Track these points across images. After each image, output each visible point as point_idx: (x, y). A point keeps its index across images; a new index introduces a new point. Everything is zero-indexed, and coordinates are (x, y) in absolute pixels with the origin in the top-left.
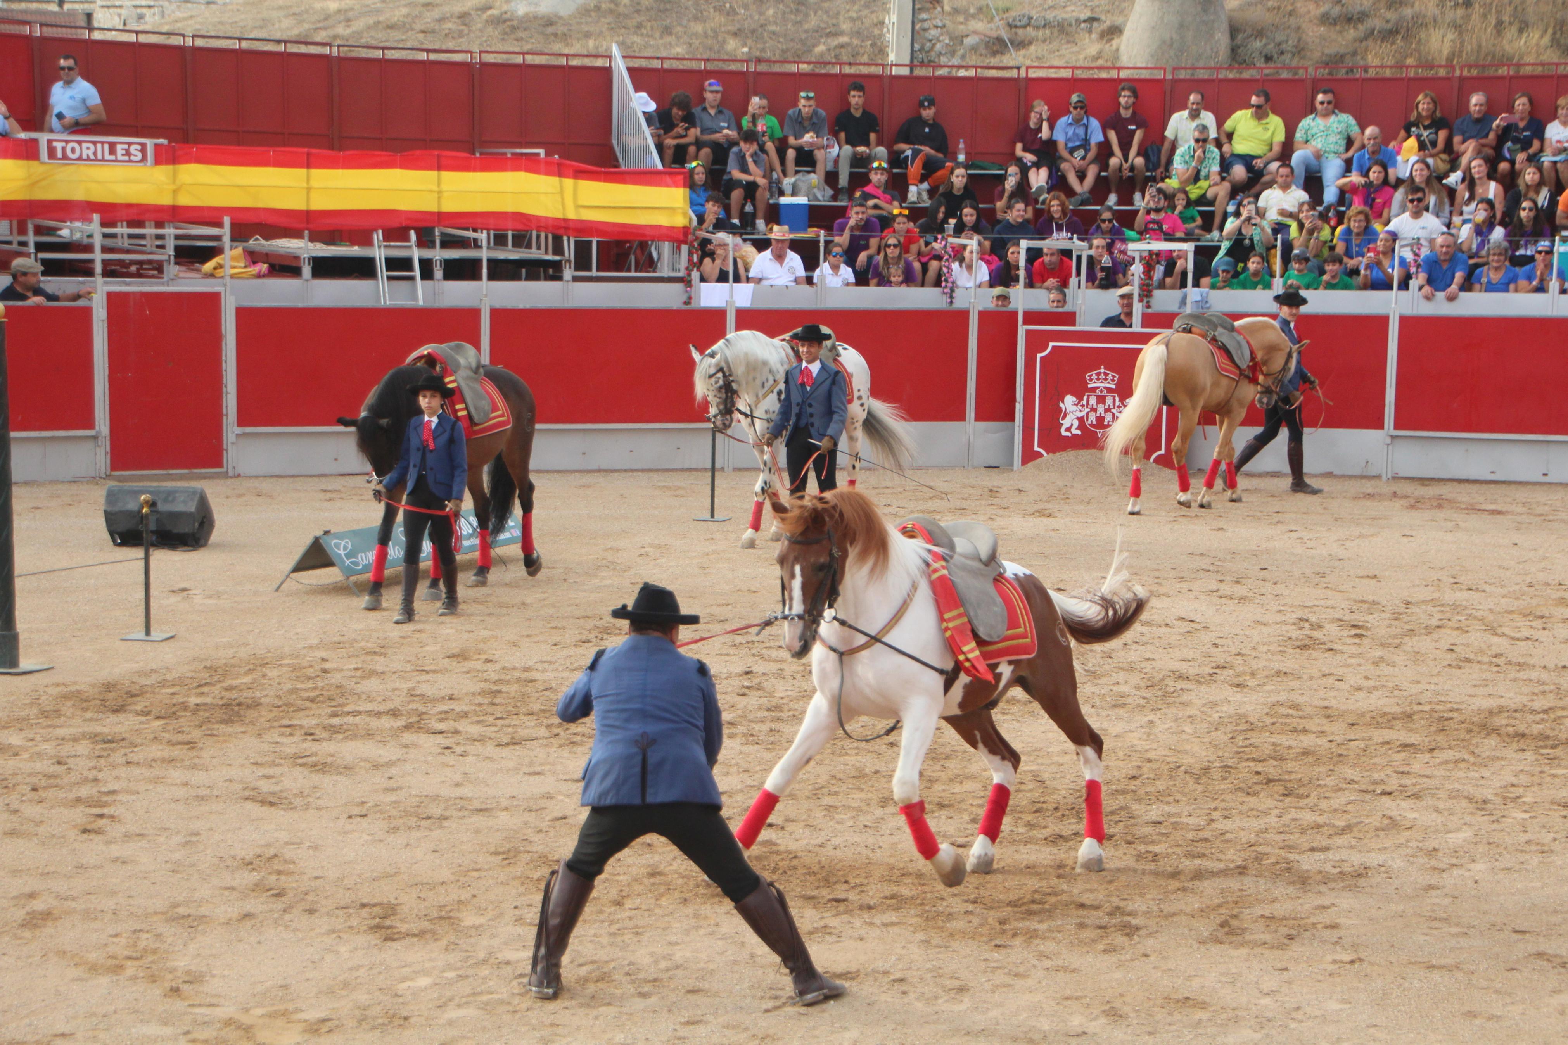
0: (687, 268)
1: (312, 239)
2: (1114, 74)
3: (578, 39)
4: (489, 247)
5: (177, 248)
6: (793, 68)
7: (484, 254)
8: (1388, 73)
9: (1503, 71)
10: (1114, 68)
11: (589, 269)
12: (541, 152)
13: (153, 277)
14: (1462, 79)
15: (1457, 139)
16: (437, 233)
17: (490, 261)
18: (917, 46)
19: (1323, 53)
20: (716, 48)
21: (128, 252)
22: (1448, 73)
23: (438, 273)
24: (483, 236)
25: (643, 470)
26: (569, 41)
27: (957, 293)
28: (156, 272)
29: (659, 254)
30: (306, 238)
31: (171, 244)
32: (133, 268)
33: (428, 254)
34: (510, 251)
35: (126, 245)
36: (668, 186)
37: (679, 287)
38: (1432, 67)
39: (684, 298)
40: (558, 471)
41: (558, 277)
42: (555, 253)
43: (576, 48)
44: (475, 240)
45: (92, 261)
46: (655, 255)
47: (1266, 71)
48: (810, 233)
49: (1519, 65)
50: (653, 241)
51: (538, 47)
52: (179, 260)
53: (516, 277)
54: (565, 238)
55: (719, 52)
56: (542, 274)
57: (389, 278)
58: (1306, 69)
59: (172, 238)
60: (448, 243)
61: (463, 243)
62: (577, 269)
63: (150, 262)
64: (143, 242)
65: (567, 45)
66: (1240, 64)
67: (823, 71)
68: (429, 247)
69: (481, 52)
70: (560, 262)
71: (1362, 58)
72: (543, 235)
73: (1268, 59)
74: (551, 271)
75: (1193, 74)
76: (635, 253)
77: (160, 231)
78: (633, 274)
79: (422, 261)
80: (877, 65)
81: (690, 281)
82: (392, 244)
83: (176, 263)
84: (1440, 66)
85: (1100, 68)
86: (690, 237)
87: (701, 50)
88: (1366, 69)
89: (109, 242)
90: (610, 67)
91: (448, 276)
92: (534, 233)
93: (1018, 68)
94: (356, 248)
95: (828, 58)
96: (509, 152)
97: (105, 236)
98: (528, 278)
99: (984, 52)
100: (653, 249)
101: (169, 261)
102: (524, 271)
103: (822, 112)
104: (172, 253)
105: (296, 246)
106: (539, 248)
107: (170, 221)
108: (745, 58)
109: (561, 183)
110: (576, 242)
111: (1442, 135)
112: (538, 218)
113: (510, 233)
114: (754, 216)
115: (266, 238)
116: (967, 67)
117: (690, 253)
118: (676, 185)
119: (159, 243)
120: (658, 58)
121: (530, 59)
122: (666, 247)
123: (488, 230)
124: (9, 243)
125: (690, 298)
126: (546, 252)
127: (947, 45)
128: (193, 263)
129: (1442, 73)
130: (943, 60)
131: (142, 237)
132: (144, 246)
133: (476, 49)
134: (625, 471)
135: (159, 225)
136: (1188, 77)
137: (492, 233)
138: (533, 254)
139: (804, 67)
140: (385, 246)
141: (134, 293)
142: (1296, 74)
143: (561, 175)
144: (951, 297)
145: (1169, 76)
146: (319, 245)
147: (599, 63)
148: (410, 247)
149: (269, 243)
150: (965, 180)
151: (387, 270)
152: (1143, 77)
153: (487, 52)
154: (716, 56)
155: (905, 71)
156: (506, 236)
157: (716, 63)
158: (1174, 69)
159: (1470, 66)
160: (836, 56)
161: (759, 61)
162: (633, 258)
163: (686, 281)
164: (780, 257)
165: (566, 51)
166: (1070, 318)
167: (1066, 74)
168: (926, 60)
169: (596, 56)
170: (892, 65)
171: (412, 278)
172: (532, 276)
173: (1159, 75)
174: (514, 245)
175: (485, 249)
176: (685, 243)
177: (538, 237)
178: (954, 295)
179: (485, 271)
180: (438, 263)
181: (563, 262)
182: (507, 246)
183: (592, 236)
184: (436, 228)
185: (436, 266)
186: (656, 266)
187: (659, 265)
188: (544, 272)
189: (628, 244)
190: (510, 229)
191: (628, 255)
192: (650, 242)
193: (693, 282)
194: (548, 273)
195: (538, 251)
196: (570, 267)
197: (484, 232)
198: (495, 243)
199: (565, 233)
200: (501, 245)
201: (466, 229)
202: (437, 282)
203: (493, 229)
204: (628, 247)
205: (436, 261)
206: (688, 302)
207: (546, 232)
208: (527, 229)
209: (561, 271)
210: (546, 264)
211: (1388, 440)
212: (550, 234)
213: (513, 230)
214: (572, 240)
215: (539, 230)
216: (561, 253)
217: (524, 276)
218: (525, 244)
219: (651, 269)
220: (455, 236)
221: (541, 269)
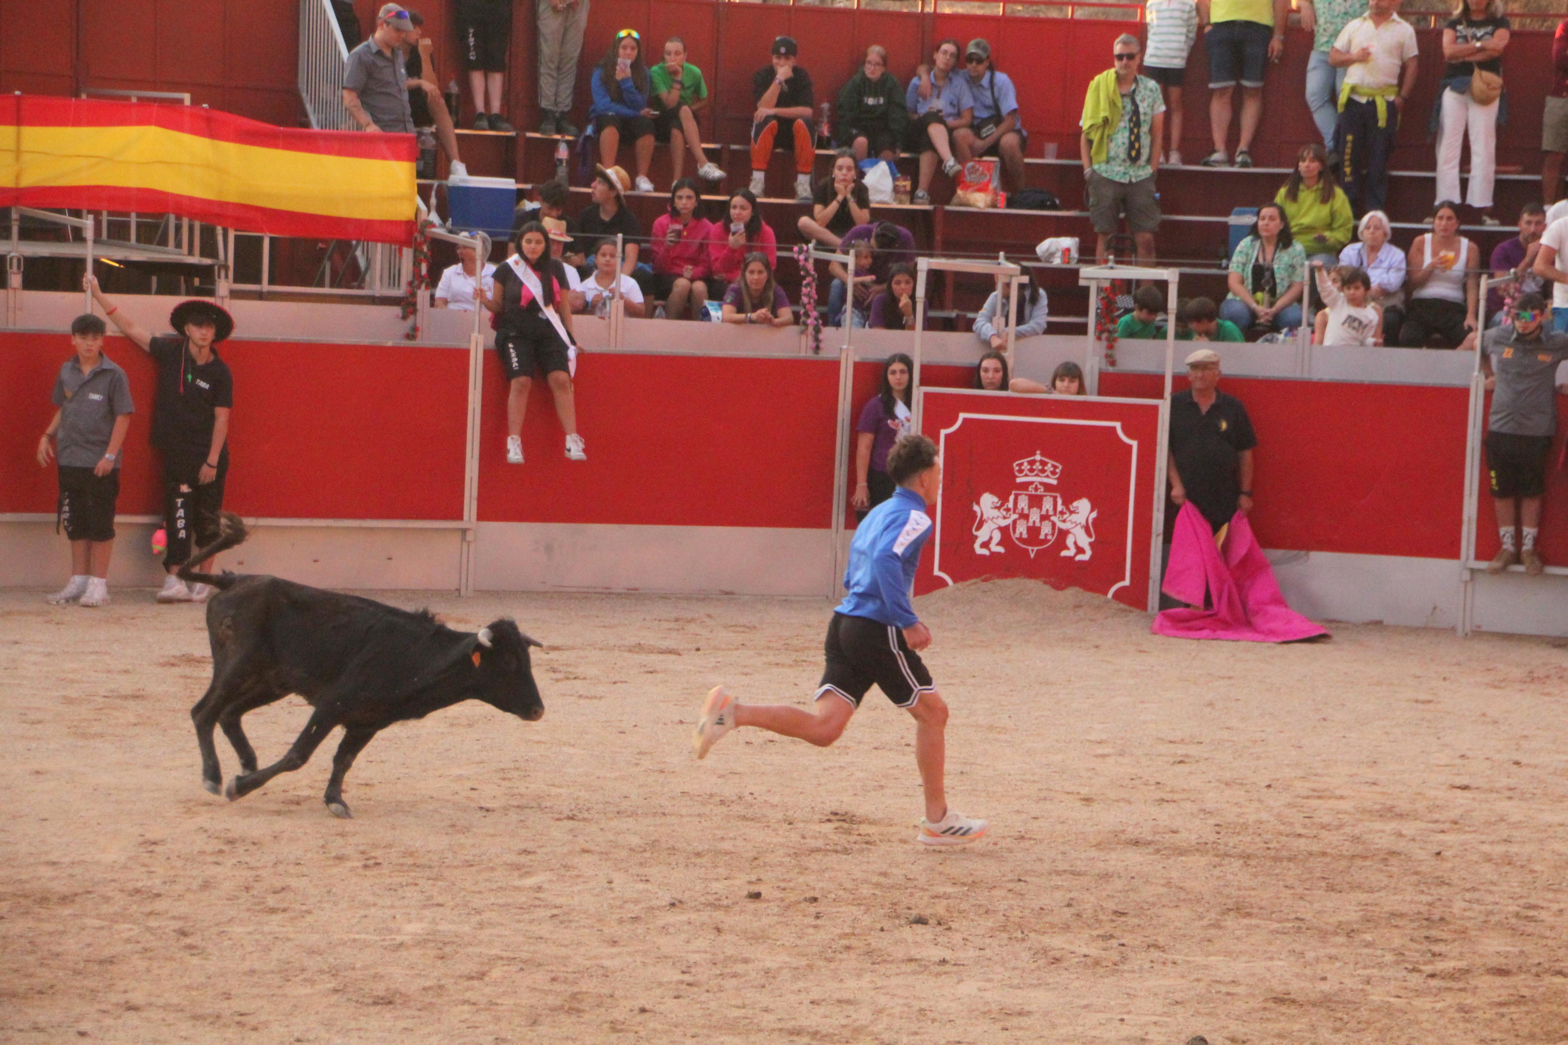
0: (410, 284)
4: (97, 240)
7: (89, 251)
11: (258, 280)
12: (187, 98)
16: (14, 216)
17: (98, 263)
23: (15, 279)
24: (86, 223)
27: (824, 335)
29: (368, 260)
33: (0, 247)
34: (132, 248)
36: (384, 158)
37: (397, 310)
39: (405, 328)
42: (202, 255)
44: (76, 229)
46: (362, 263)
50: (358, 241)
53: (142, 289)
54: (219, 230)
56: (183, 287)
60: (30, 231)
61: (55, 233)
62: (236, 281)
70: (210, 268)
72: (185, 224)
74: (197, 281)
76: (330, 258)
78: (326, 290)
81: (414, 304)
86: (417, 236)
91: (29, 284)
92: (172, 221)
96: (134, 95)
100: (358, 253)
102: (154, 279)
106: (178, 245)
109: (215, 147)
110: (237, 238)
112: (178, 198)
113: (133, 219)
117: (417, 263)
118: (398, 157)
122: (379, 251)
123: (97, 215)
125: (415, 329)
126: (191, 252)
137: (105, 218)
138: (169, 254)
143: (213, 135)
144: (817, 340)
152: (1112, 18)
156: (127, 225)
162: (327, 265)
163: (408, 305)
174: (138, 240)
175: (90, 243)
176: (408, 243)
177: (178, 228)
180: (15, 262)
181: (216, 268)
182: (129, 240)
183: (262, 231)
184: (13, 210)
185: (11, 267)
186: (363, 280)
187: (368, 278)
188: (186, 282)
189: (320, 245)
190: (133, 215)
191: (320, 260)
192: (354, 242)
193: (419, 306)
194: (193, 283)
195: (177, 250)
196: (227, 277)
197: (91, 217)
198: (109, 237)
199: (219, 224)
200: (119, 238)
201: (60, 211)
202: (11, 292)
203: (105, 213)
204: (321, 249)
205: (11, 259)
206: (411, 335)
207: (190, 220)
208: (160, 215)
209: (213, 282)
210: (190, 270)
211: (1467, 576)
212: (197, 225)
213: (138, 216)
214: (232, 234)
215: (179, 218)
216: (214, 254)
217: (154, 286)
218: (157, 238)
219: (355, 284)
220: (42, 221)
221: (182, 278)
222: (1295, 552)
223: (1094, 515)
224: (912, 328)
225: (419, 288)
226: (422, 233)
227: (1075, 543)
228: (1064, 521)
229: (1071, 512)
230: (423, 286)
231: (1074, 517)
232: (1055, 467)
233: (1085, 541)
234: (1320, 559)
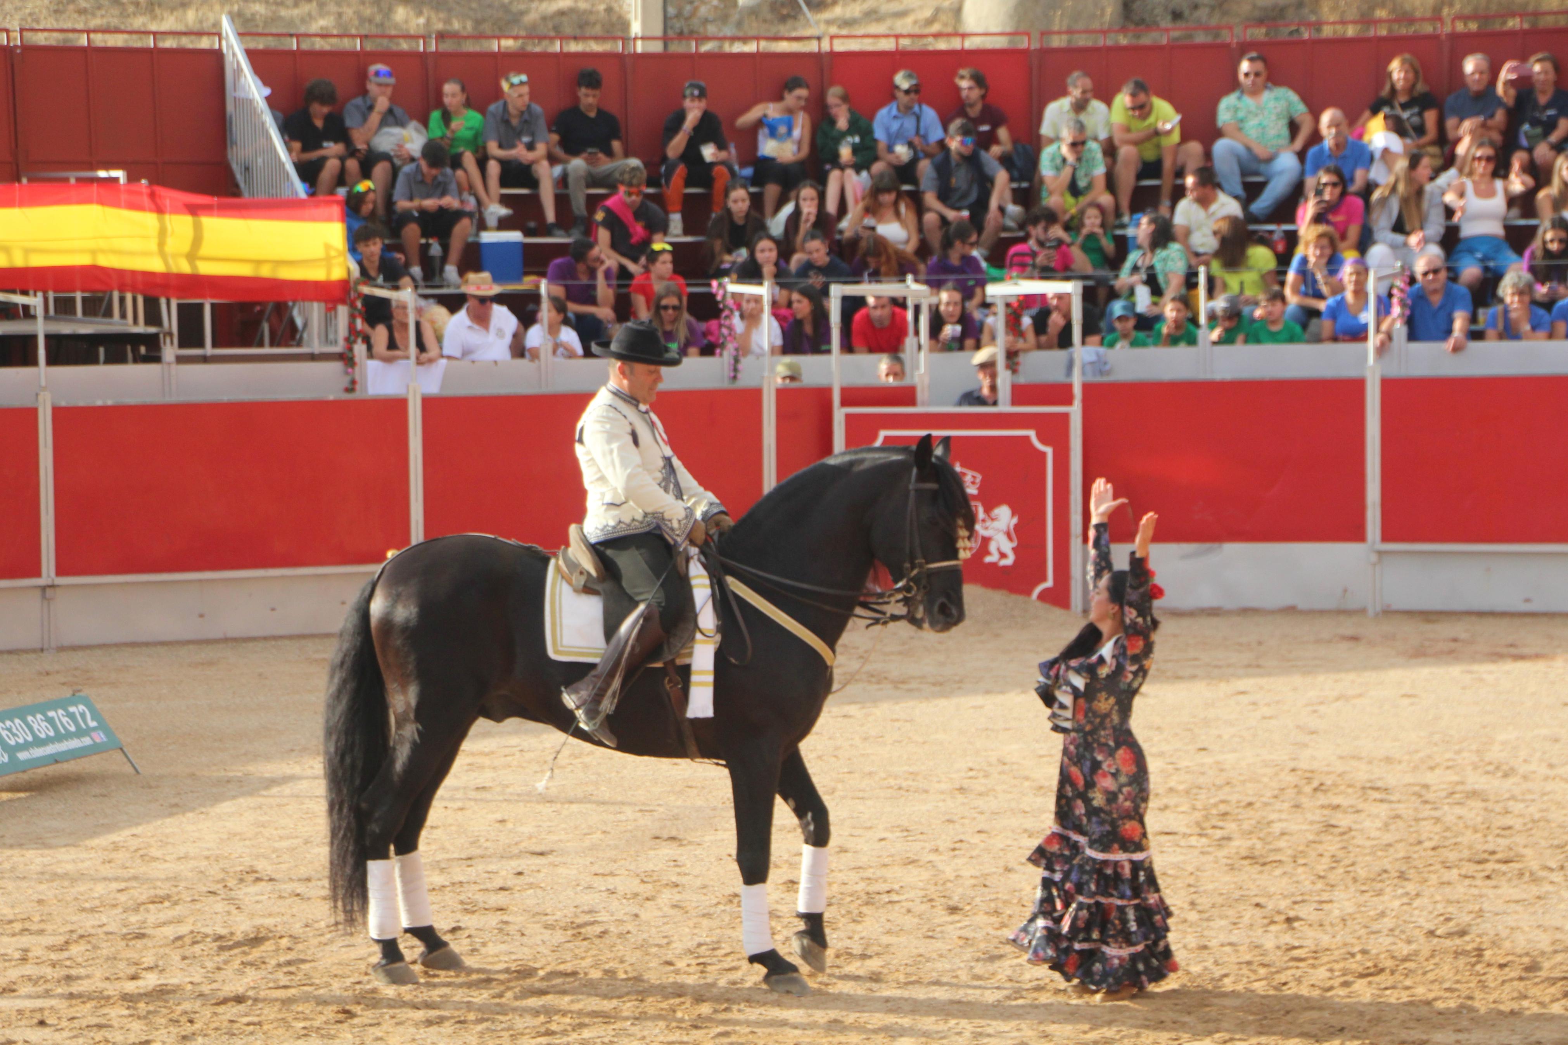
0: (347, 340)
2: (955, 44)
3: (173, 10)
4: (47, 317)
6: (494, 46)
7: (40, 328)
8: (1351, 31)
9: (1513, 24)
10: (956, 34)
11: (201, 344)
12: (121, 175)
14: (1455, 37)
15: (1450, 123)
17: (48, 337)
18: (672, 11)
19: (1254, 6)
20: (378, 18)
22: (1435, 29)
24: (35, 301)
25: (291, 637)
26: (158, 11)
27: (745, 363)
29: (305, 320)
34: (79, 322)
36: (313, 220)
37: (337, 366)
38: (1411, 20)
39: (345, 382)
40: (163, 644)
41: (154, 357)
42: (147, 324)
43: (169, 23)
44: (26, 308)
46: (299, 322)
47: (1176, 34)
48: (526, 284)
49: (1536, 14)
50: (294, 301)
51: (114, 22)
53: (90, 359)
54: (163, 301)
55: (382, 24)
56: (130, 355)
58: (1231, 28)
61: (6, 312)
62: (181, 346)
65: (154, 18)
66: (1137, 24)
67: (537, 49)
69: (22, 30)
70: (156, 336)
71: (1313, 12)
72: (129, 297)
73: (1177, 16)
74: (143, 350)
75: (1069, 41)
76: (269, 320)
78: (267, 350)
80: (615, 38)
81: (353, 358)
84: (1423, 19)
85: (937, 36)
86: (353, 294)
87: (356, 22)
88: (1318, 25)
90: (220, 49)
92: (116, 295)
93: (819, 39)
95: (542, 30)
96: (72, 177)
98: (106, 362)
99: (769, 16)
100: (295, 313)
102: (102, 350)
103: (537, 108)
106: (123, 316)
108: (421, 31)
110: (180, 306)
111: (1430, 117)
112: (121, 273)
113: (79, 296)
114: (444, 259)
116: (745, 39)
117: (352, 319)
118: (329, 219)
120: (291, 35)
121: (99, 40)
122: (316, 310)
123: (45, 293)
125: (354, 382)
126: (135, 322)
127: (716, 8)
129: (1428, 29)
130: (711, 29)
133: (15, 25)
134: (266, 639)
136: (1063, 44)
137: (51, 296)
138: (115, 325)
139: (508, 44)
142: (1217, 36)
144: (736, 370)
145: (1035, 45)
147: (204, 43)
150: (747, 203)
152: (1000, 46)
153: (32, 30)
154: (379, 31)
155: (656, 47)
156: (73, 300)
157: (378, 40)
158: (1043, 34)
159: (1465, 18)
160: (556, 28)
161: (441, 36)
162: (266, 327)
163: (346, 358)
164: (481, 319)
165: (153, 27)
166: (907, 396)
167: (887, 45)
168: (686, 31)
169: (200, 34)
170: (635, 39)
172: (116, 358)
173: (1023, 43)
174: (85, 313)
175: (40, 320)
176: (343, 302)
177: (122, 300)
178: (740, 366)
179: (42, 352)
181: (161, 336)
182: (75, 315)
183: (203, 298)
186: (301, 338)
187: (305, 336)
188: (133, 351)
189: (258, 308)
190: (79, 291)
191: (259, 323)
192: (290, 304)
193: (357, 359)
194: (138, 350)
195: (123, 321)
196: (172, 343)
197: (40, 294)
198: (56, 311)
199: (163, 295)
200: (66, 313)
201: (10, 291)
203: (52, 290)
204: (259, 312)
206: (350, 389)
207: (134, 293)
208: (105, 290)
209: (158, 349)
210: (136, 339)
211: (1374, 558)
212: (140, 297)
213: (83, 291)
214: (174, 303)
215: (122, 290)
216: (158, 323)
217: (102, 356)
218: (102, 311)
219: (294, 343)
221: (129, 348)
222: (1207, 545)
223: (1015, 520)
224: (828, 352)
225: (355, 342)
226: (356, 290)
227: (998, 549)
228: (986, 528)
229: (993, 520)
230: (359, 340)
231: (996, 524)
232: (974, 477)
233: (1007, 546)
234: (1232, 549)
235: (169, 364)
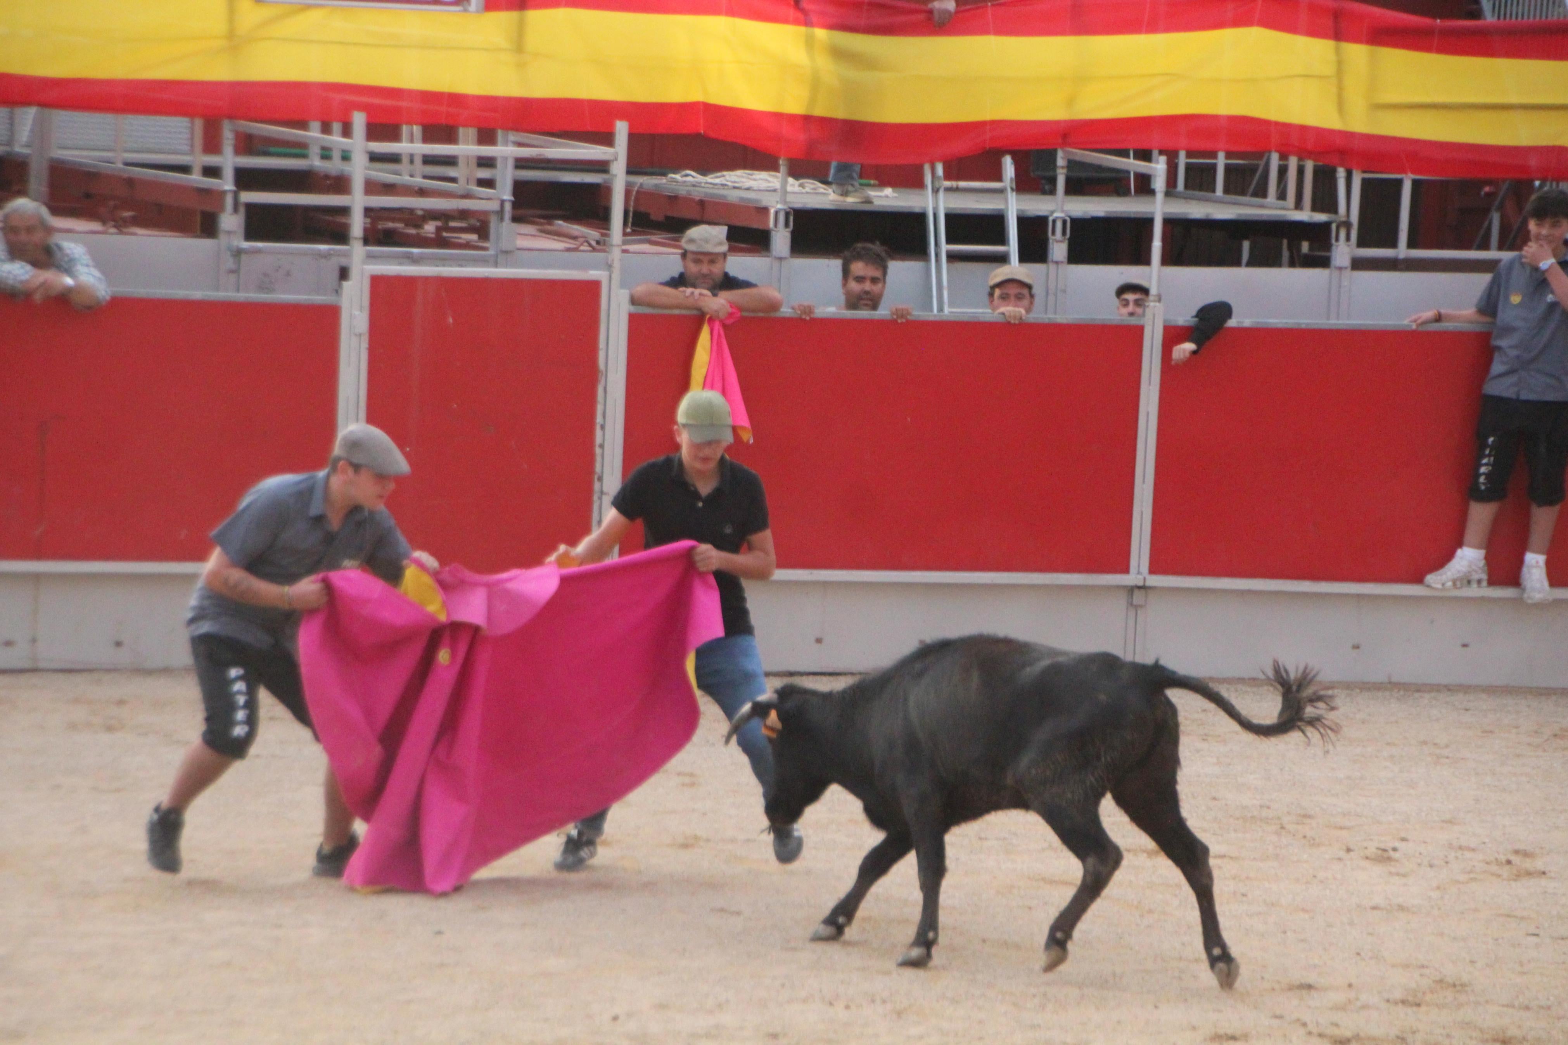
1: (797, 171)
4: (1170, 192)
5: (519, 187)
7: (1159, 209)
13: (467, 246)
16: (1061, 162)
17: (1169, 222)
21: (422, 192)
23: (1058, 249)
24: (1159, 168)
25: (1491, 690)
28: (473, 237)
30: (783, 169)
31: (506, 177)
32: (430, 228)
33: (1037, 205)
34: (1218, 201)
35: (419, 181)
41: (1320, 260)
42: (1315, 208)
44: (1142, 177)
45: (345, 211)
52: (521, 212)
53: (1228, 259)
54: (1341, 173)
56: (1286, 254)
57: (953, 257)
59: (510, 164)
60: (1083, 182)
61: (1115, 183)
62: (1361, 243)
63: (463, 214)
64: (451, 172)
68: (1044, 192)
70: (1327, 226)
72: (1293, 165)
74: (1305, 247)
76: (1501, 208)
77: (486, 150)
79: (1024, 222)
82: (963, 184)
83: (516, 219)
89: (384, 174)
91: (1076, 256)
92: (1276, 161)
94: (888, 191)
97: (375, 158)
98: (1251, 263)
101: (500, 213)
102: (1246, 245)
104: (508, 196)
105: (764, 185)
106: (1282, 196)
107: (507, 128)
109: (1338, 51)
110: (1365, 183)
112: (1285, 128)
113: (1221, 161)
115: (704, 170)
119: (484, 174)
123: (1172, 156)
124: (184, 169)
126: (1298, 206)
128: (549, 218)
131: (450, 161)
132: (453, 180)
134: (1449, 689)
135: (486, 137)
137: (1182, 160)
138: (1270, 208)
140: (948, 190)
141: (426, 280)
143: (1338, 35)
146: (810, 185)
148: (1001, 191)
149: (711, 179)
151: (949, 241)
156: (1213, 168)
162: (1495, 217)
171: (1003, 259)
172: (1265, 257)
174: (1227, 190)
175: (1160, 196)
177: (1283, 171)
179: (1157, 245)
180: (1059, 225)
181: (1334, 226)
182: (1213, 190)
183: (1403, 171)
184: (1060, 154)
185: (1053, 233)
188: (1290, 248)
189: (1487, 189)
190: (1221, 155)
191: (1486, 211)
194: (1299, 247)
195: (1281, 203)
196: (1348, 238)
197: (1163, 159)
198: (1186, 187)
199: (1342, 165)
200: (1201, 187)
201: (1124, 153)
202: (1052, 267)
203: (1182, 154)
204: (1488, 195)
205: (1054, 221)
207: (1301, 159)
208: (1259, 155)
209: (1328, 247)
210: (1296, 231)
212: (1309, 165)
213: (1229, 155)
214: (1357, 178)
215: (1284, 157)
216: (1332, 208)
217: (1245, 256)
218: (1252, 187)
220: (1099, 168)
221: (1285, 242)
235: (1340, 269)
